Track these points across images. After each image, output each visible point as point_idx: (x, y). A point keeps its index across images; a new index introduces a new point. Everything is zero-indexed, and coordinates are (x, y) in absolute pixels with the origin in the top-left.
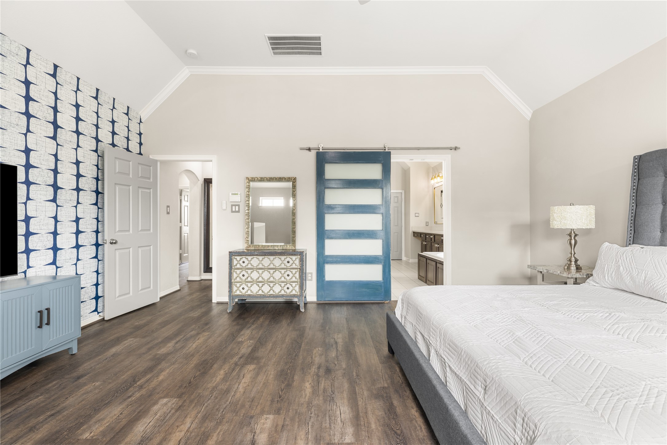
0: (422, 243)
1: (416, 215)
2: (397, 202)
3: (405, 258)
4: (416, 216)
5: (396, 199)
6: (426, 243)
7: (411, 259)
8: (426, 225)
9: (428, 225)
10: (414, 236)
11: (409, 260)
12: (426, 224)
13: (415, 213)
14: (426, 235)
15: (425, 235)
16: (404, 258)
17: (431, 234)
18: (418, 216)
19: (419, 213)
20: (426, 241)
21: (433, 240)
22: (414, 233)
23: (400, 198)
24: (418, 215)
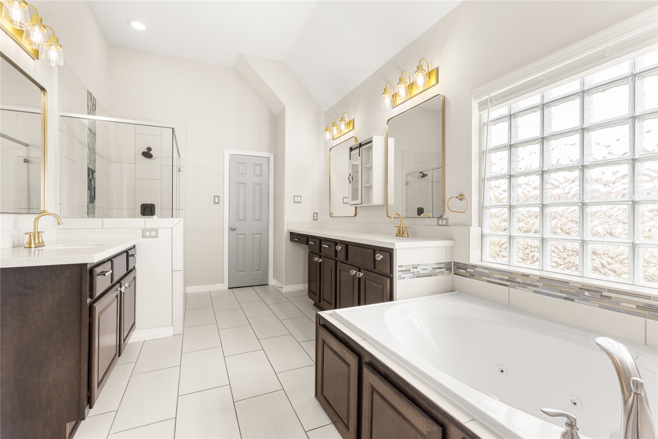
0: (310, 259)
1: (296, 200)
2: (260, 175)
3: (274, 280)
4: (295, 202)
5: (258, 168)
6: (321, 260)
7: (286, 285)
8: (314, 220)
9: (317, 220)
10: (292, 240)
11: (282, 287)
12: (314, 216)
13: (295, 196)
14: (320, 240)
15: (318, 241)
16: (272, 281)
17: (336, 242)
18: (300, 203)
19: (300, 196)
20: (321, 254)
21: (341, 256)
22: (292, 234)
23: (265, 167)
24: (299, 200)
